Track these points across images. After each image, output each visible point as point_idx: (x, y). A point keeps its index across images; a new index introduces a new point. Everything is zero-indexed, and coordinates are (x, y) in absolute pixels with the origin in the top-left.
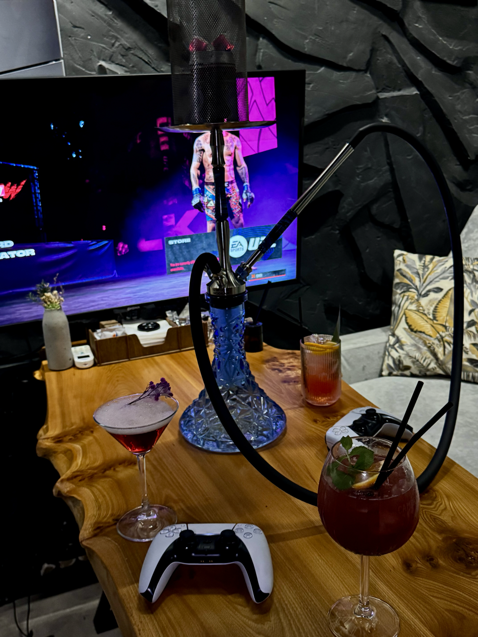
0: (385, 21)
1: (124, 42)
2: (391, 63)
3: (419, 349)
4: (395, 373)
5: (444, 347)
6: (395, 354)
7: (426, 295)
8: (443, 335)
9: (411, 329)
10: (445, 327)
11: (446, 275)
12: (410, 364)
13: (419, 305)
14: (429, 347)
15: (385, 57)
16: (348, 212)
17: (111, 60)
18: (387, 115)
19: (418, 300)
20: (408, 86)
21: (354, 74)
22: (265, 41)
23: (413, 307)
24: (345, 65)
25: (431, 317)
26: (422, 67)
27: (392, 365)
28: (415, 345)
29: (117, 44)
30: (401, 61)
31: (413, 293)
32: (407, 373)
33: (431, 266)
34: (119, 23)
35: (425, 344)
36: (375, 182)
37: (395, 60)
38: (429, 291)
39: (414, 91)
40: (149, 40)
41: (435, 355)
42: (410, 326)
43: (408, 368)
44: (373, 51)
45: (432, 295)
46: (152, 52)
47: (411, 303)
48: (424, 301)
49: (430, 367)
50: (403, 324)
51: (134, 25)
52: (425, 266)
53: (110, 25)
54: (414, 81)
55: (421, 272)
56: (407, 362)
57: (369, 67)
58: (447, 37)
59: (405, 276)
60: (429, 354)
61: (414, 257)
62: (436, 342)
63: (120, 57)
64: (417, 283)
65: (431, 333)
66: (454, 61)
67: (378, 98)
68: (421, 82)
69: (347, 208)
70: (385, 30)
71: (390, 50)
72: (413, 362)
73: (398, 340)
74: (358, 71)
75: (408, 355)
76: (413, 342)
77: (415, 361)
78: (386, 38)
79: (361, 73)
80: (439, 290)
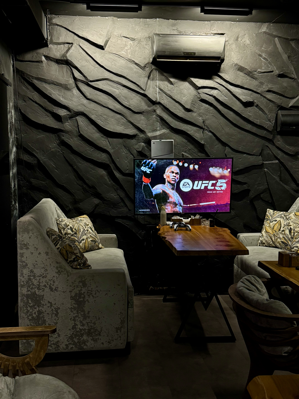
0: (267, 141)
1: (189, 148)
2: (269, 153)
3: (267, 238)
4: (261, 245)
5: (275, 237)
6: (261, 239)
7: (272, 222)
8: (275, 234)
9: (266, 232)
10: (276, 231)
11: (279, 216)
12: (265, 242)
13: (270, 225)
14: (270, 237)
15: (267, 151)
16: (252, 196)
17: (185, 152)
18: (266, 168)
19: (270, 223)
20: (275, 160)
21: (255, 156)
22: (228, 148)
23: (268, 225)
24: (252, 154)
25: (272, 228)
26: (280, 154)
27: (260, 242)
28: (266, 236)
29: (187, 148)
30: (272, 153)
31: (269, 221)
32: (264, 245)
33: (275, 214)
34: (188, 143)
35: (269, 236)
36: (262, 187)
37: (271, 152)
38: (273, 221)
39: (277, 161)
40: (196, 147)
41: (272, 240)
42: (266, 231)
43: (264, 243)
44: (262, 150)
45: (274, 222)
46: (196, 150)
47: (268, 224)
48: (271, 224)
49: (270, 243)
50: (264, 230)
51: (192, 144)
52: (274, 214)
53: (186, 144)
54: (277, 159)
55: (272, 215)
56: (264, 241)
57: (261, 154)
58: (290, 146)
59: (267, 216)
60: (270, 239)
61: (272, 211)
62: (273, 236)
63: (188, 151)
64: (270, 218)
65: (271, 233)
66: (292, 153)
67: (263, 163)
68: (279, 159)
69: (252, 194)
70: (267, 144)
71: (269, 150)
72: (266, 242)
73: (262, 235)
74: (257, 156)
75: (264, 239)
76: (266, 235)
77: (266, 241)
78: (267, 146)
79: (258, 156)
80: (276, 221)
